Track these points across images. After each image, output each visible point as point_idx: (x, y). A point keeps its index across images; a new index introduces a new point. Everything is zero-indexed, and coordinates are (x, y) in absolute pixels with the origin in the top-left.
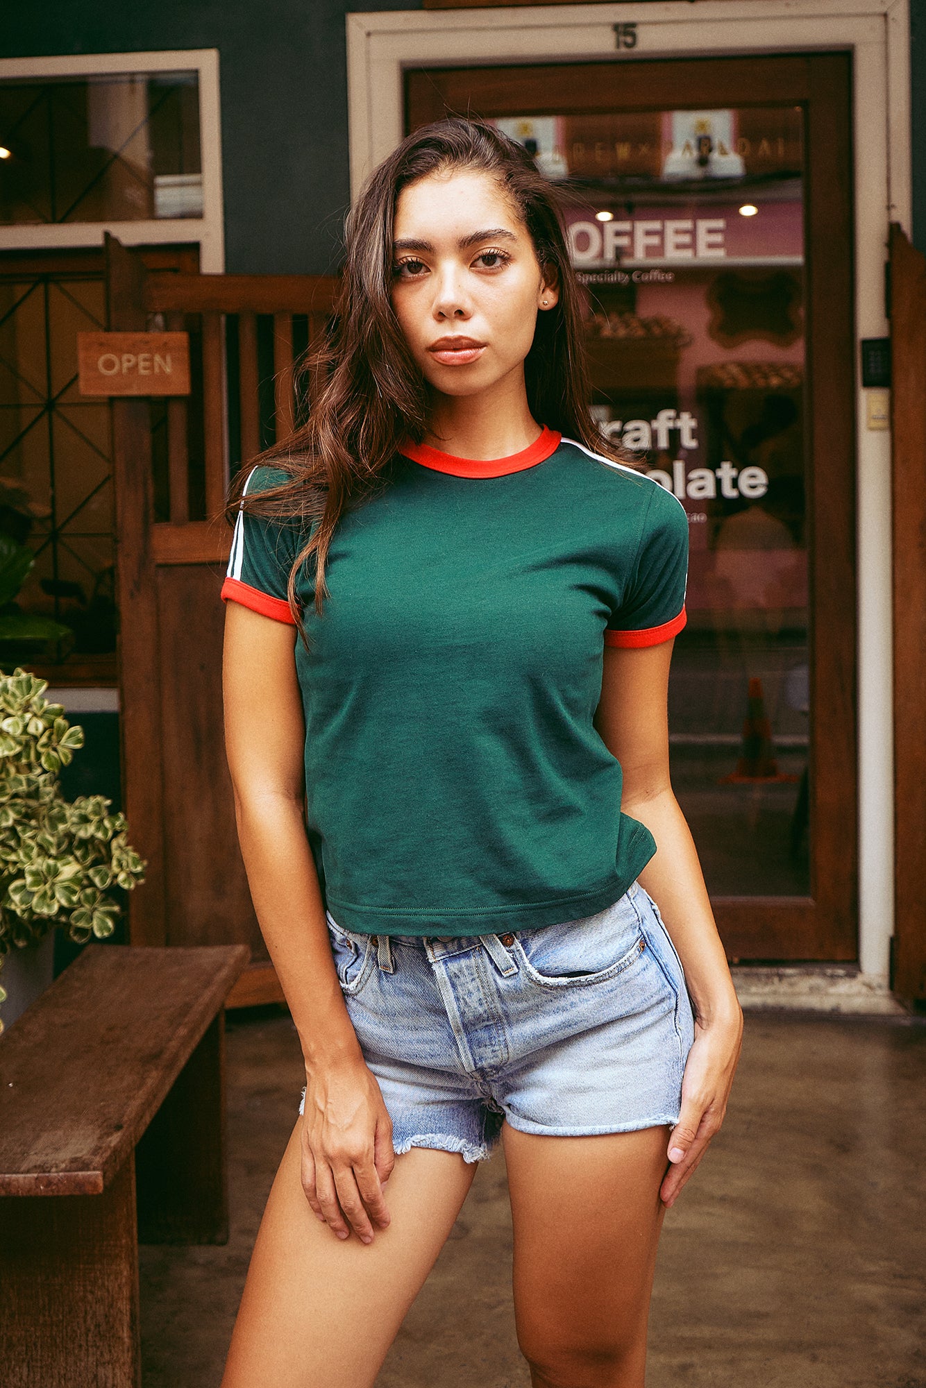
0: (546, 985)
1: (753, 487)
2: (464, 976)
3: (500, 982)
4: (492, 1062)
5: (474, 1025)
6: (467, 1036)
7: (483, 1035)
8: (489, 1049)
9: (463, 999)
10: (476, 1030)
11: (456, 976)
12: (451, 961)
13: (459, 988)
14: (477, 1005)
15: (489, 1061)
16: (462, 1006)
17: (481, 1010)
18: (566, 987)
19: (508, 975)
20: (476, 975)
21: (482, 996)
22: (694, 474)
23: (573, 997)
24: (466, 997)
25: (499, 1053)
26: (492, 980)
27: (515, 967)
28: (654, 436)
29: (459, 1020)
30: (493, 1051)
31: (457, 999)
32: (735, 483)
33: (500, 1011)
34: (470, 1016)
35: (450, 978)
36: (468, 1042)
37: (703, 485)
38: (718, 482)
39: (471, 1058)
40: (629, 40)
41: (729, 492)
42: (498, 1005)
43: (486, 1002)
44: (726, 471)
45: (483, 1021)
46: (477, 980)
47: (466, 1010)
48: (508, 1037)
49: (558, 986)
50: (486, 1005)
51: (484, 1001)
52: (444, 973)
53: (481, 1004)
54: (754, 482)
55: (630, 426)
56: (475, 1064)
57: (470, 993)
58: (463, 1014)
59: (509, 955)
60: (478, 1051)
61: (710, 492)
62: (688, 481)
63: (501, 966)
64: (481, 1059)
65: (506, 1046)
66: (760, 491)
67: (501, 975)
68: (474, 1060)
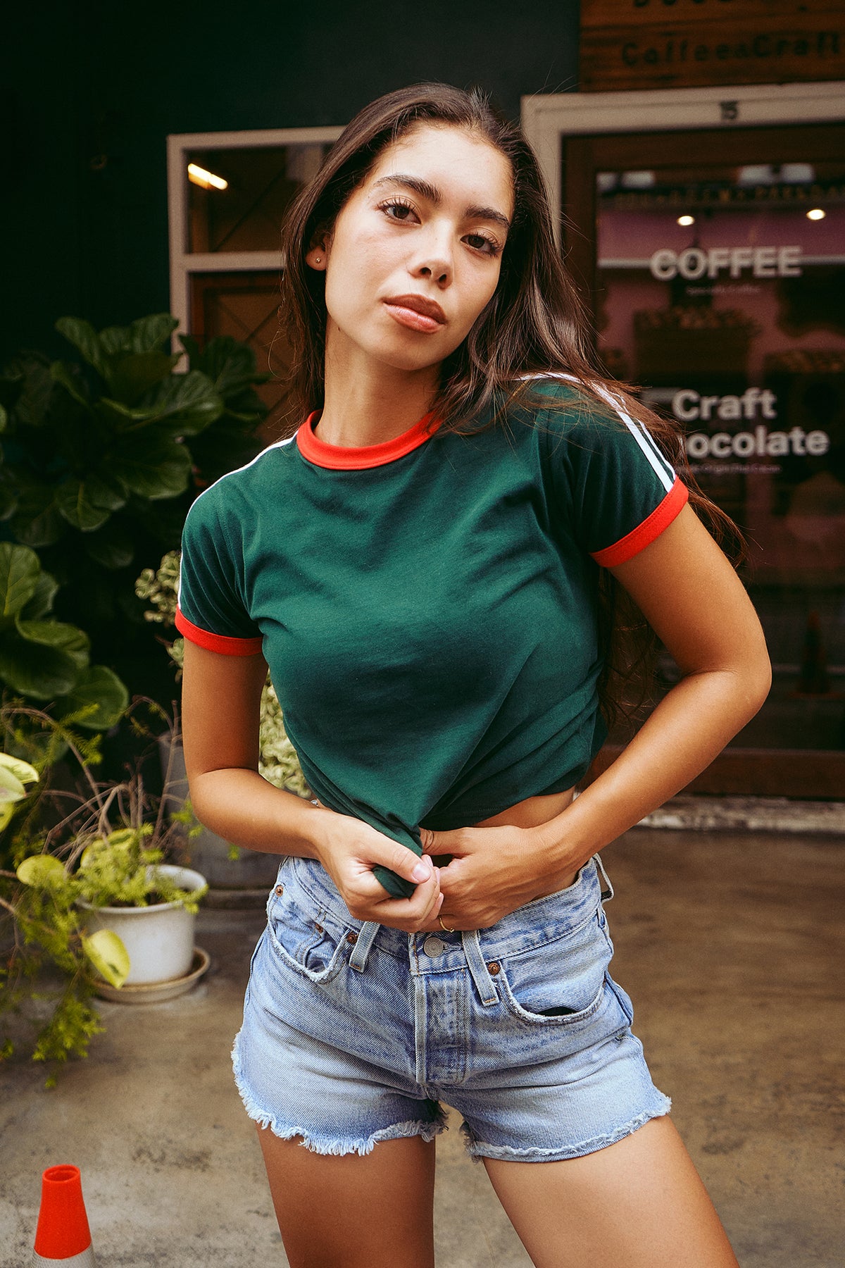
0: (523, 1019)
1: (817, 446)
2: (443, 996)
3: (477, 1009)
4: (445, 1081)
5: (438, 1045)
6: (427, 1054)
7: (444, 1056)
8: (445, 1070)
9: (435, 1017)
10: (438, 1051)
11: (435, 995)
12: (433, 979)
13: (434, 1006)
14: (447, 1027)
15: (442, 1080)
16: (432, 1023)
17: (450, 1032)
18: (541, 1025)
19: (488, 1004)
20: (455, 998)
21: (454, 1019)
22: (773, 436)
23: (545, 1036)
24: (438, 1016)
25: (454, 1076)
26: (469, 1005)
27: (497, 998)
28: (743, 408)
29: (425, 1036)
30: (449, 1073)
31: (429, 1016)
32: (803, 444)
33: (468, 1038)
34: (437, 1034)
35: (428, 995)
36: (427, 1059)
37: (778, 444)
38: (791, 443)
39: (425, 1073)
40: (731, 113)
41: (798, 450)
42: (468, 1032)
43: (457, 1026)
44: (797, 435)
45: (448, 1043)
46: (454, 1003)
47: (435, 1028)
48: (468, 1063)
49: (535, 1023)
50: (456, 1029)
51: (455, 1025)
52: (424, 989)
53: (451, 1027)
54: (817, 443)
55: (726, 400)
56: (428, 1078)
57: (444, 1014)
58: (430, 1031)
59: (493, 985)
60: (433, 1068)
61: (784, 450)
62: (767, 442)
63: (483, 993)
64: (434, 1076)
65: (464, 1071)
66: (821, 450)
67: (480, 1003)
68: (428, 1075)
